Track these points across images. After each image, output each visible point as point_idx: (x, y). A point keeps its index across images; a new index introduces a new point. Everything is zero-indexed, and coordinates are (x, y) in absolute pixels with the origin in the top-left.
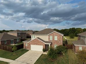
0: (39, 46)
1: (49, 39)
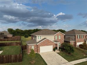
1: (55, 38)
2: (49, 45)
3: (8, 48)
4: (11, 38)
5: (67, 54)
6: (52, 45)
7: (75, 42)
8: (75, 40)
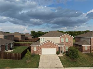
0: (52, 49)
1: (60, 41)
2: (51, 48)
3: (20, 48)
4: (31, 39)
5: (70, 60)
6: (55, 48)
7: (91, 47)
8: (90, 44)
